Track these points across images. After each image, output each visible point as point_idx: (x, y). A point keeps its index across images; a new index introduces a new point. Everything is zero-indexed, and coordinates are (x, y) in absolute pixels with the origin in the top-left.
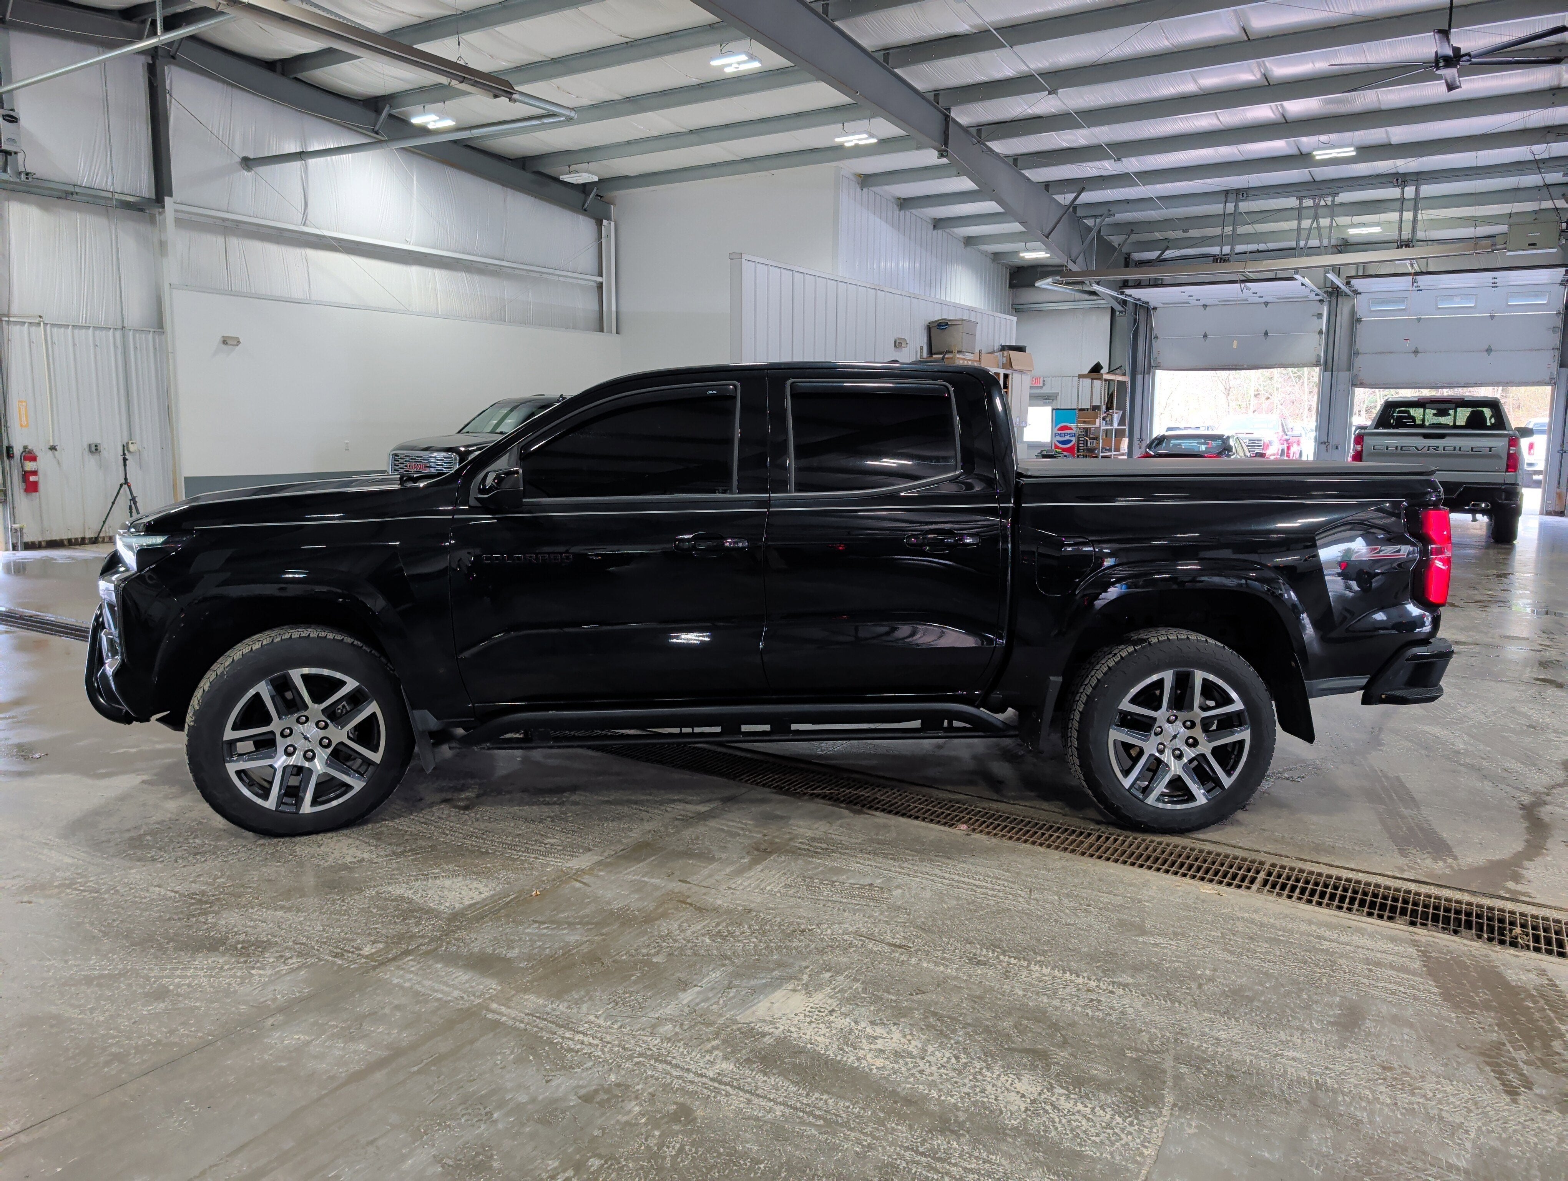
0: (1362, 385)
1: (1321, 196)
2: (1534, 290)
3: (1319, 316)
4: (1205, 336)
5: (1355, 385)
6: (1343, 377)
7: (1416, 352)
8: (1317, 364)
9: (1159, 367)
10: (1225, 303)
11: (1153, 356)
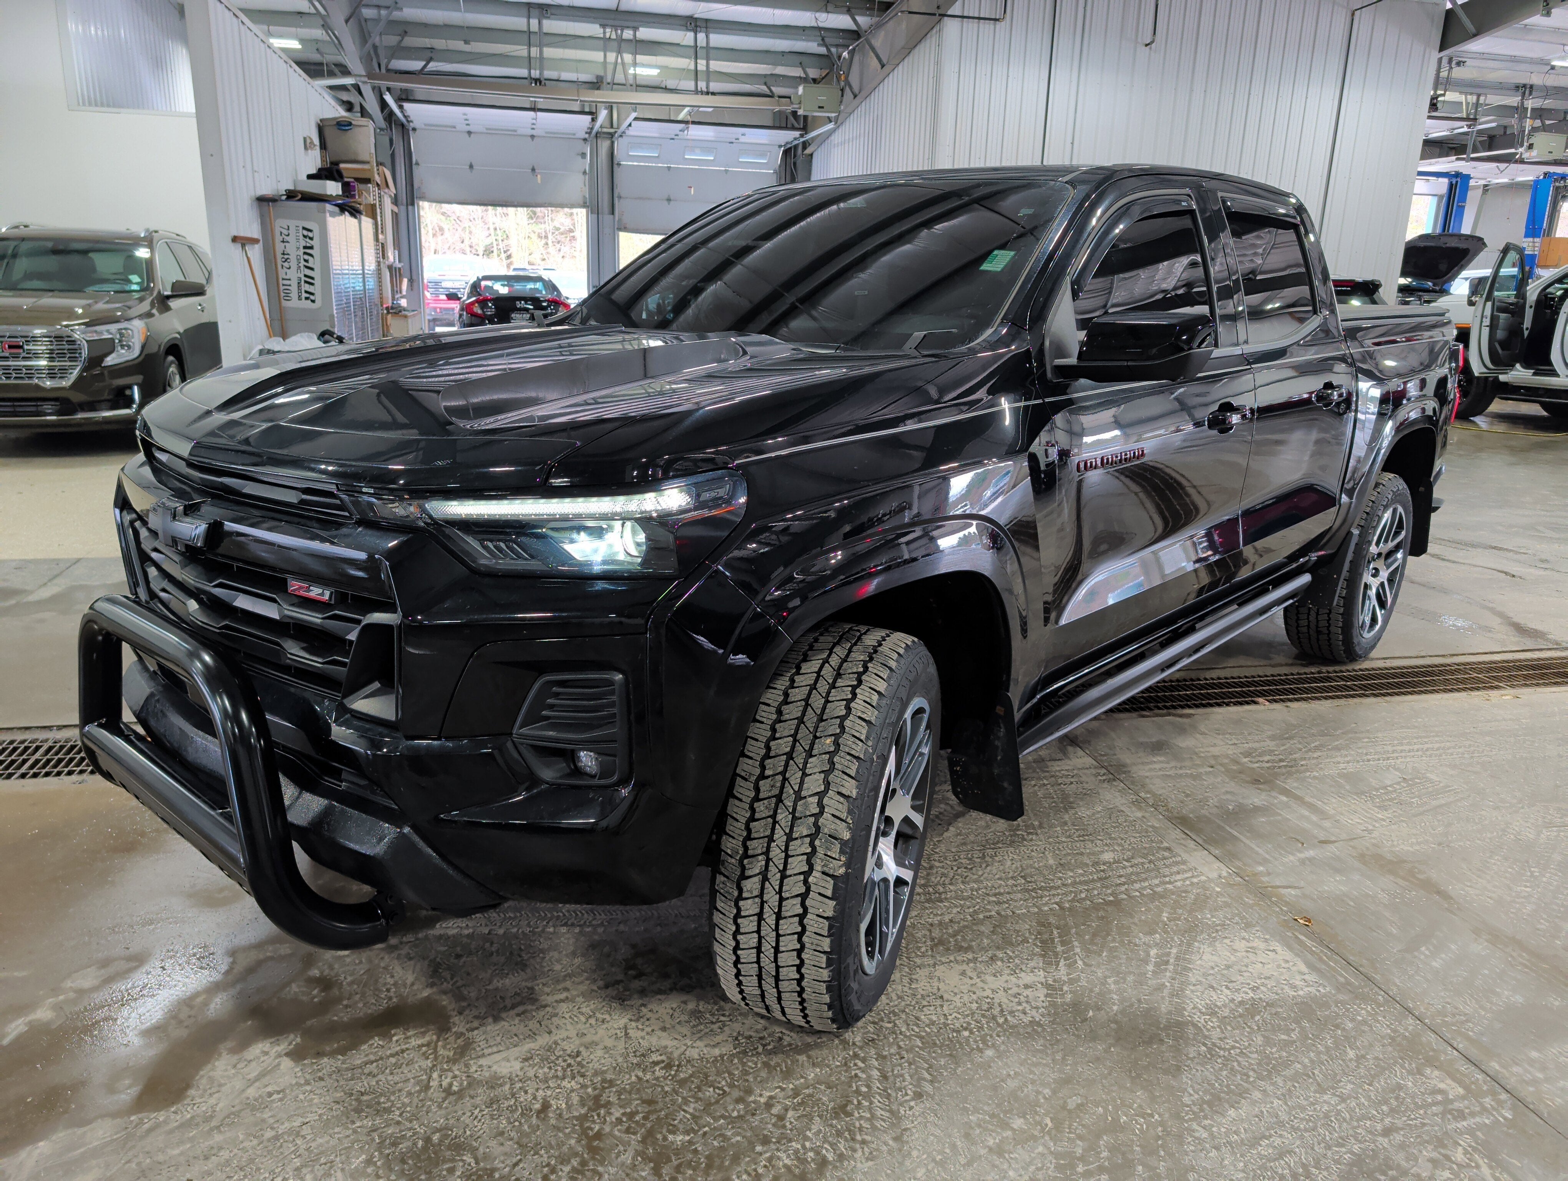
0: (626, 229)
1: (623, 28)
2: (757, 150)
3: (583, 155)
4: (471, 166)
5: (620, 229)
6: (607, 218)
7: (669, 200)
8: (584, 206)
9: (423, 198)
10: (491, 132)
11: (416, 186)
